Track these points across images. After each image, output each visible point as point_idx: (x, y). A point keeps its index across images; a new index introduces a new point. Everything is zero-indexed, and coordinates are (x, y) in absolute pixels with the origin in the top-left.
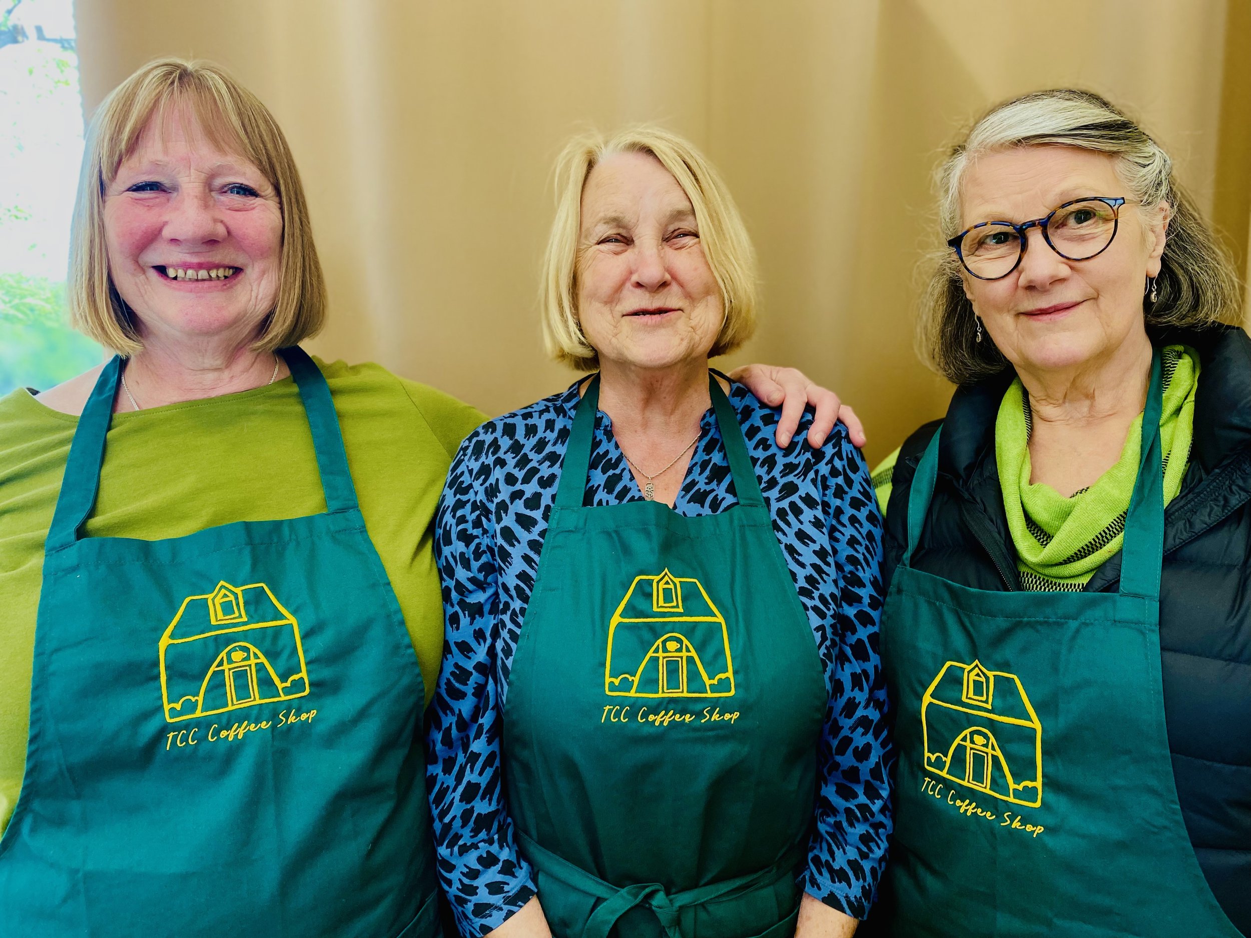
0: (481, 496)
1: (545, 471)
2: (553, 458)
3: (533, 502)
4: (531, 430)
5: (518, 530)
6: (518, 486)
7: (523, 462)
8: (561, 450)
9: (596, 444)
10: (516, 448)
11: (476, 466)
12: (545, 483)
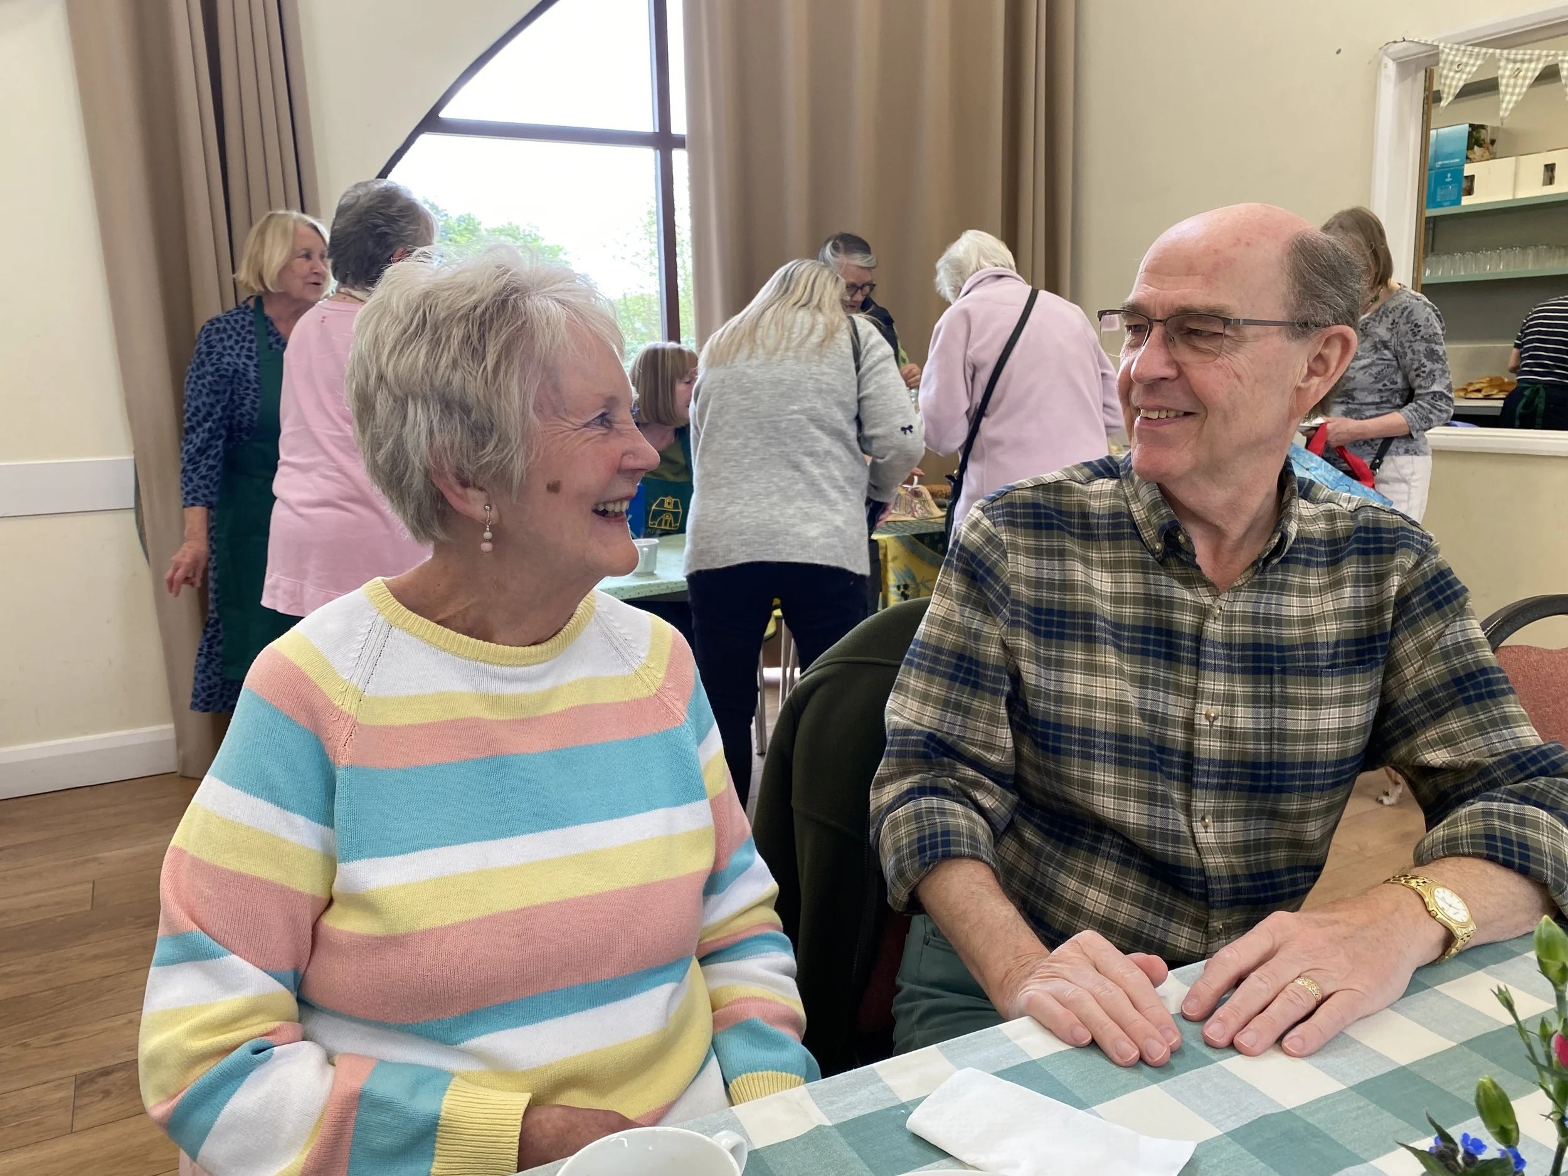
0: (221, 350)
1: (249, 337)
2: (250, 332)
3: (250, 349)
4: (236, 321)
5: (248, 362)
6: (241, 344)
7: (239, 334)
8: (253, 329)
9: (267, 327)
10: (233, 329)
11: (217, 337)
12: (251, 341)
